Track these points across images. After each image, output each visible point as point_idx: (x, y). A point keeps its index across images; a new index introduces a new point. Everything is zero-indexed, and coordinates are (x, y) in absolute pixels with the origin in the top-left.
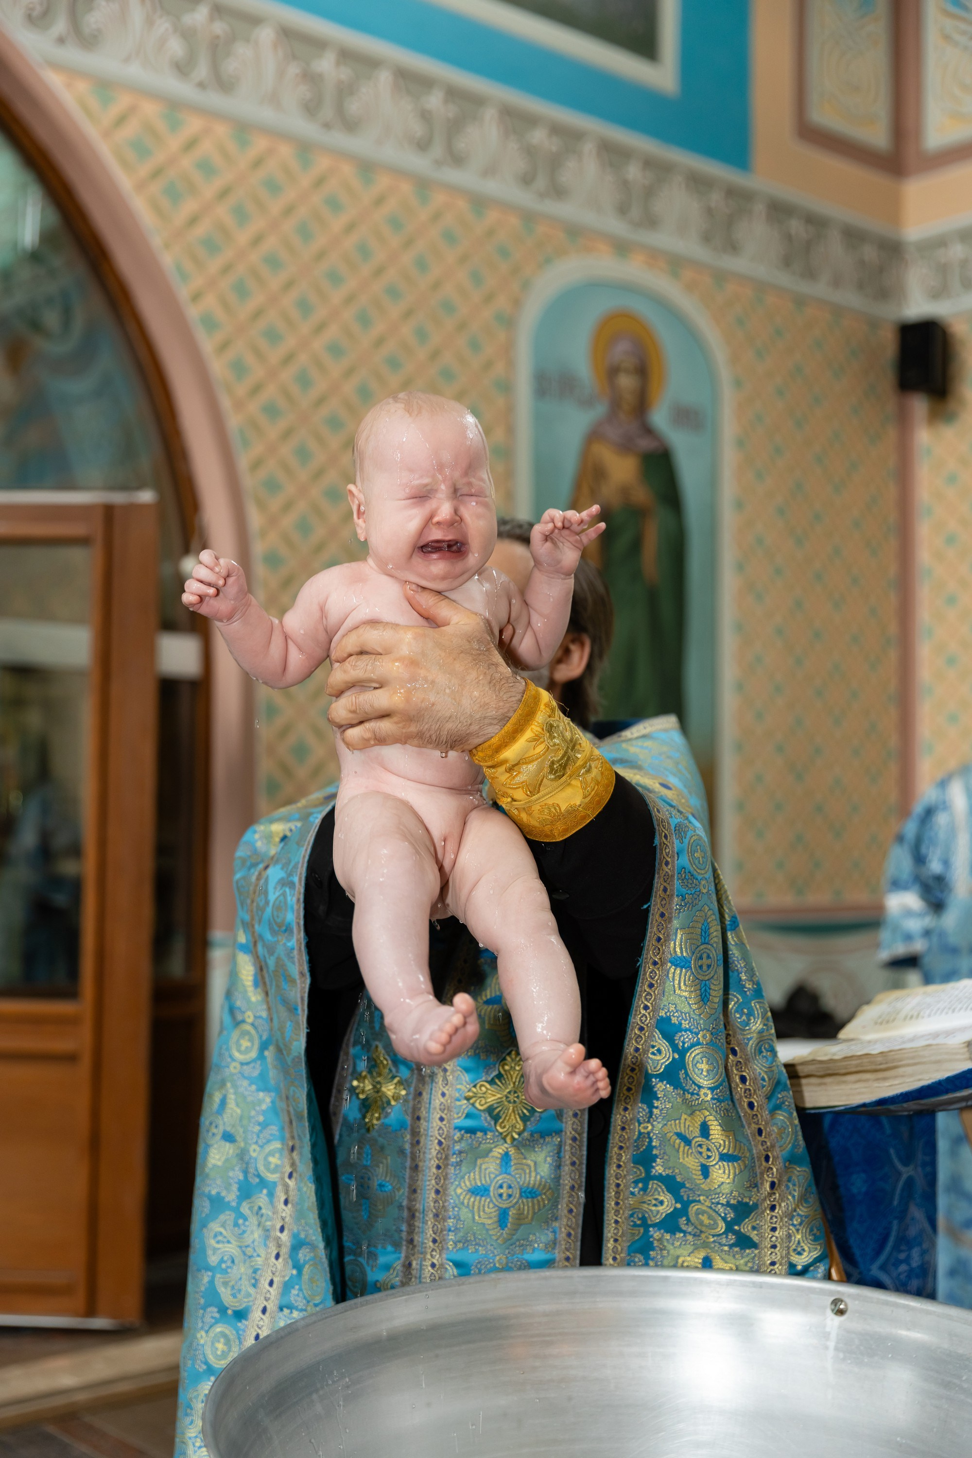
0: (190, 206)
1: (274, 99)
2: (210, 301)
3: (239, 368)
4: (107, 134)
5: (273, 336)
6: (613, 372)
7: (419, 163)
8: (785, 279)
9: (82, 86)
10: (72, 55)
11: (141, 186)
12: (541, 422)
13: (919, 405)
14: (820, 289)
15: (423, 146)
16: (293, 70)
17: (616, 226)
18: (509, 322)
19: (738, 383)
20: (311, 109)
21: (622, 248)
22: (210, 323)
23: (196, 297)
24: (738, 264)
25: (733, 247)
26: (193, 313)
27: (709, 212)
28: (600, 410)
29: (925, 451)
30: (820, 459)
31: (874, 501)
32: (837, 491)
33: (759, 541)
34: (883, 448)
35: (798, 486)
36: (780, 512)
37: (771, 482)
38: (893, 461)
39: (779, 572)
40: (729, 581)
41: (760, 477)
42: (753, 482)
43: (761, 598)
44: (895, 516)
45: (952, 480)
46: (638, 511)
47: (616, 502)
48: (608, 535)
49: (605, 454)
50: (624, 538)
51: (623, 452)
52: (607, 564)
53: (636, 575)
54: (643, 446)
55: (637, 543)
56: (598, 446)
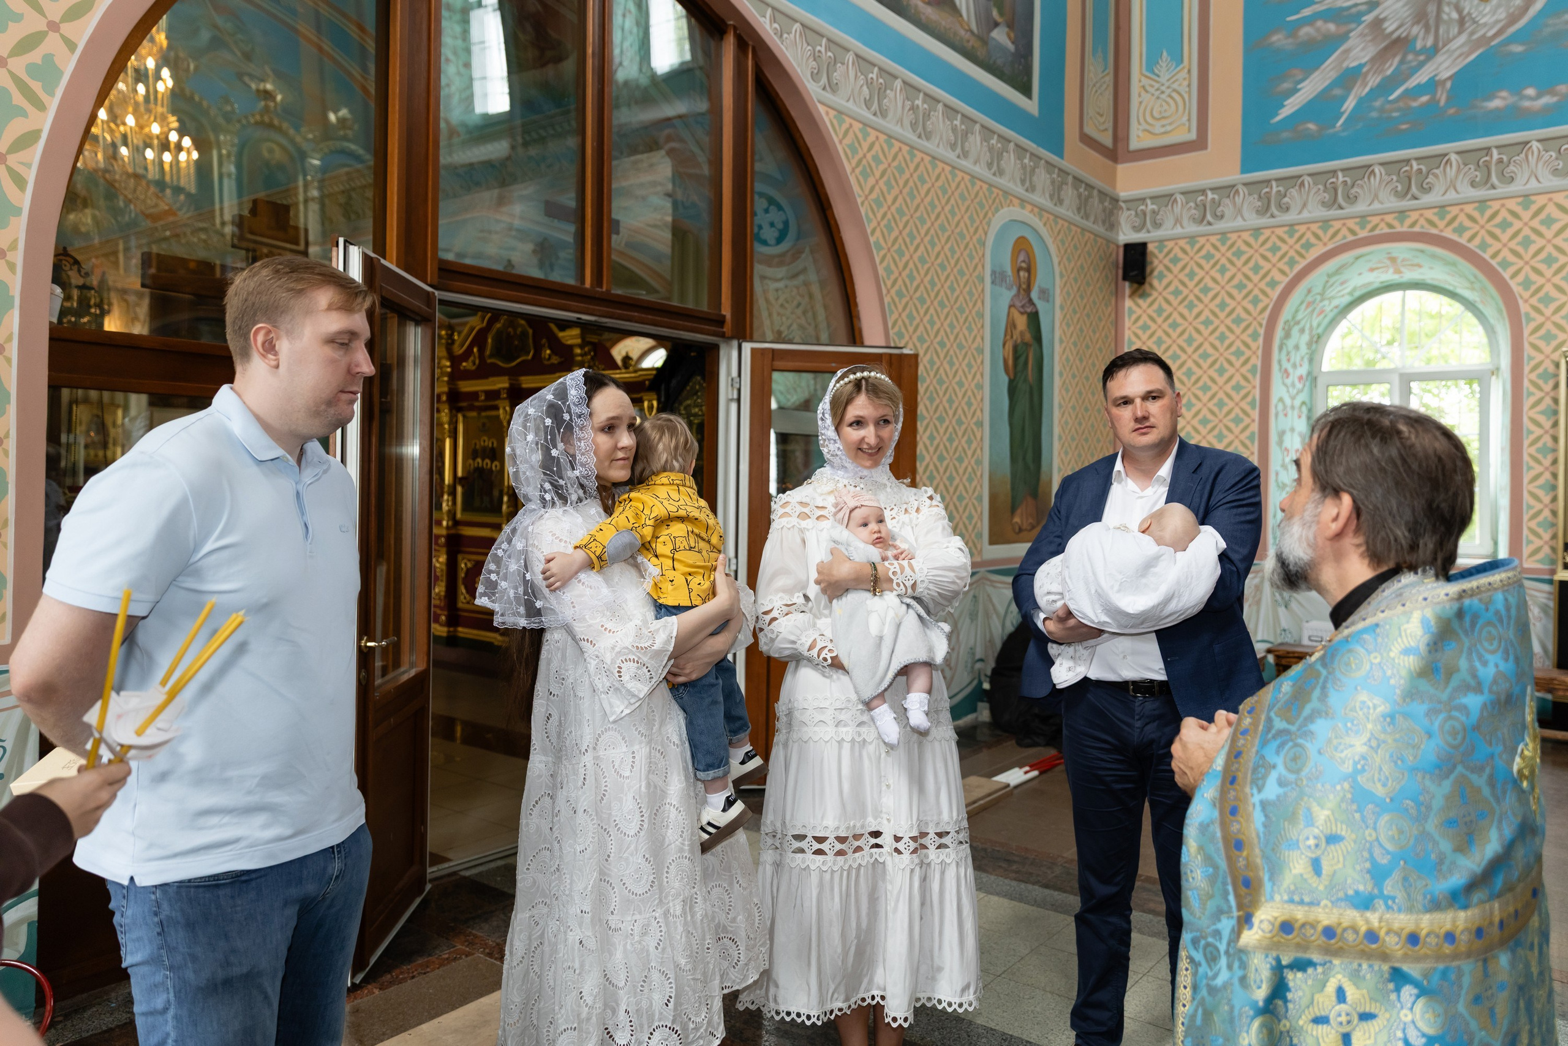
0: (871, 181)
1: (900, 121)
2: (878, 233)
3: (888, 270)
4: (841, 142)
5: (901, 253)
6: (1019, 269)
7: (951, 156)
8: (1077, 218)
9: (832, 113)
10: (828, 96)
11: (853, 170)
12: (995, 298)
13: (1127, 287)
14: (1089, 224)
15: (953, 147)
16: (908, 103)
17: (1019, 190)
18: (983, 244)
19: (1062, 276)
20: (914, 126)
21: (1023, 202)
22: (879, 248)
23: (873, 232)
24: (1062, 211)
25: (1060, 202)
26: (872, 240)
27: (1053, 182)
28: (1014, 291)
29: (1131, 312)
30: (1088, 316)
31: (1106, 337)
32: (1094, 332)
33: (1068, 360)
34: (1110, 309)
35: (1081, 330)
36: (1075, 344)
37: (1072, 328)
38: (1113, 316)
39: (1074, 376)
40: (1057, 382)
41: (1068, 325)
42: (1066, 329)
43: (1067, 391)
44: (1113, 345)
45: (1145, 327)
46: (1027, 345)
47: (1019, 341)
48: (1016, 358)
49: (1016, 314)
50: (1022, 360)
51: (1022, 313)
52: (1015, 374)
53: (1025, 380)
54: (1029, 310)
55: (1026, 363)
56: (1013, 310)
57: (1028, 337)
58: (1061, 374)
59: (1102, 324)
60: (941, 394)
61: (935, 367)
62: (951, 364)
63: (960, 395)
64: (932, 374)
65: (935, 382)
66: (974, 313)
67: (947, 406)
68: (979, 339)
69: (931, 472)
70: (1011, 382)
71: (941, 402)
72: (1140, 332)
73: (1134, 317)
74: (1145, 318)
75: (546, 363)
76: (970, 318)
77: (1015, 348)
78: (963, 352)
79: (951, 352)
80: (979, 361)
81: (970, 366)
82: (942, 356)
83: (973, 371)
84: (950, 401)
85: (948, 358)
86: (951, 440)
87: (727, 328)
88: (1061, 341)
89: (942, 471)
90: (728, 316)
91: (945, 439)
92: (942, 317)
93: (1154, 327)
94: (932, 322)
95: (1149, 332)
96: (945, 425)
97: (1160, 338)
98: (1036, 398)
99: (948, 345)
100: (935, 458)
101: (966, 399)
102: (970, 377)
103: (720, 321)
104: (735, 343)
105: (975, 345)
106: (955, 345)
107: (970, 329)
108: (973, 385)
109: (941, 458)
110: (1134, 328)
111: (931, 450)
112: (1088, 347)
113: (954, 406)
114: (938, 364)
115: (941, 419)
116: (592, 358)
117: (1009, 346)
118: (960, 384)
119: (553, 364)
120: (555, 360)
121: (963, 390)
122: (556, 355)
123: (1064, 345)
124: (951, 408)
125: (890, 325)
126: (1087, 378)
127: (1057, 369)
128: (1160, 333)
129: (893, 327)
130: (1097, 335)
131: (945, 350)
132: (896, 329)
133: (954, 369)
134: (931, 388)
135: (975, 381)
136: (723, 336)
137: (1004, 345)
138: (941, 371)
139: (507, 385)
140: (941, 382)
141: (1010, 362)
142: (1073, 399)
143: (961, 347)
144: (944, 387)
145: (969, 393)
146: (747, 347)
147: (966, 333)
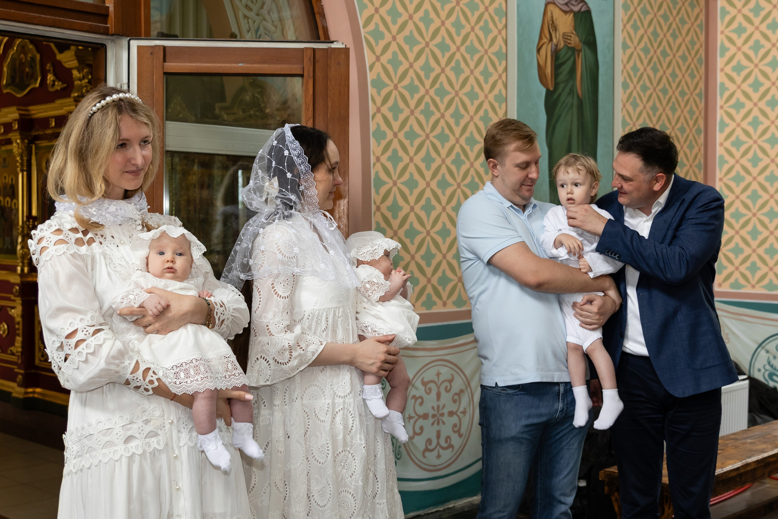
29: (724, 12)
30: (665, 17)
31: (693, 43)
32: (674, 36)
33: (635, 68)
34: (697, 10)
35: (655, 34)
36: (646, 50)
37: (641, 32)
38: (702, 17)
39: (644, 88)
40: (619, 94)
41: (636, 28)
42: (632, 32)
43: (635, 105)
44: (702, 52)
45: (740, 30)
46: (573, 50)
47: (562, 44)
48: (557, 67)
49: (557, 14)
50: (566, 68)
51: (566, 12)
52: (556, 85)
53: (572, 92)
54: (576, 9)
55: (573, 71)
56: (551, 7)
57: (575, 40)
58: (625, 86)
59: (686, 27)
60: (442, 107)
61: (433, 75)
62: (458, 71)
63: (472, 109)
64: (428, 83)
65: (432, 92)
66: (491, 9)
67: (452, 122)
68: (500, 41)
69: (428, 200)
70: (549, 94)
71: (443, 116)
72: (734, 36)
73: (728, 18)
74: (740, 18)
75: (51, 89)
76: (486, 16)
77: (556, 54)
78: (476, 57)
79: (458, 56)
80: (501, 69)
81: (486, 74)
82: (443, 62)
83: (491, 80)
84: (457, 116)
85: (453, 64)
86: (458, 162)
87: (111, 24)
88: (625, 46)
89: (444, 200)
90: (111, 9)
91: (448, 161)
92: (443, 15)
93: (750, 29)
94: (427, 20)
95: (744, 36)
96: (448, 145)
97: (757, 42)
98: (588, 114)
99: (453, 48)
100: (434, 184)
101: (481, 113)
102: (487, 88)
103: (103, 16)
104: (125, 41)
105: (495, 48)
106: (463, 49)
107: (486, 30)
108: (491, 97)
109: (443, 184)
110: (727, 32)
111: (428, 175)
112: (664, 54)
113: (463, 123)
114: (438, 70)
115: (443, 138)
116: (90, 82)
117: (547, 50)
118: (472, 96)
119: (57, 91)
120: (59, 86)
121: (476, 103)
122: (60, 80)
123: (629, 52)
124: (457, 124)
125: (361, 23)
126: (664, 91)
127: (619, 79)
128: (757, 36)
129: (366, 25)
130: (679, 40)
131: (447, 55)
132: (371, 27)
133: (462, 77)
134: (427, 99)
135: (496, 92)
136: (106, 32)
137: (538, 51)
138: (443, 78)
139: (16, 116)
140: (442, 92)
141: (549, 70)
142: (644, 114)
143: (472, 50)
144: (447, 99)
145: (486, 106)
146: (135, 44)
147: (481, 34)
